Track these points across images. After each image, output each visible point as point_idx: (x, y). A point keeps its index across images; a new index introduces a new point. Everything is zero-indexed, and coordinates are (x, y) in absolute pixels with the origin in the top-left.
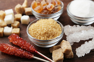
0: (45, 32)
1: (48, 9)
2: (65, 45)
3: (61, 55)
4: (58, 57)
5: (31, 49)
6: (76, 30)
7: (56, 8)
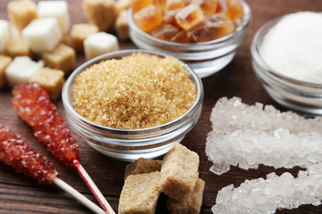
0: (119, 100)
1: (179, 22)
2: (175, 164)
3: (145, 198)
4: (135, 199)
5: (63, 149)
6: (256, 123)
7: (210, 24)
